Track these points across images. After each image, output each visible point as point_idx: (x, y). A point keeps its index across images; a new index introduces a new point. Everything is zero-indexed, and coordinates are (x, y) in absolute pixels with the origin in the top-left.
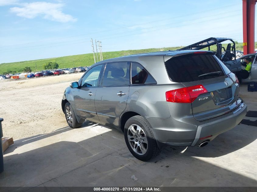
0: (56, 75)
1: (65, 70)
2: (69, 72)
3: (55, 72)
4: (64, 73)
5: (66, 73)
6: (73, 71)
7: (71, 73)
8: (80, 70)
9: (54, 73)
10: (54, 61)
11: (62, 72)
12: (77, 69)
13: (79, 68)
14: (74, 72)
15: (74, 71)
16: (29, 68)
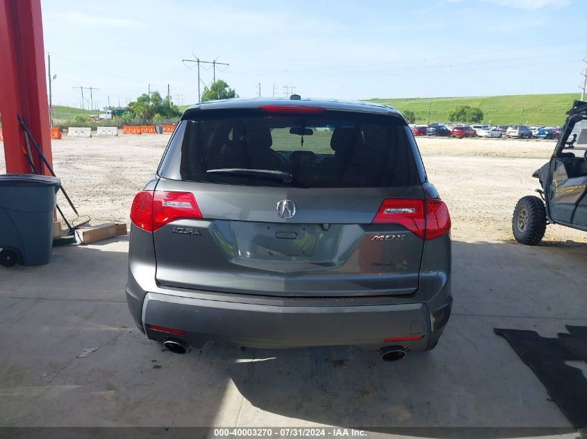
0: (454, 137)
1: (480, 127)
2: (487, 134)
3: (456, 130)
4: (474, 135)
5: (481, 137)
6: (498, 133)
7: (492, 137)
8: (516, 132)
9: (451, 130)
10: (476, 105)
11: (471, 132)
12: (510, 129)
13: (516, 128)
14: (500, 137)
15: (500, 132)
16: (412, 114)
